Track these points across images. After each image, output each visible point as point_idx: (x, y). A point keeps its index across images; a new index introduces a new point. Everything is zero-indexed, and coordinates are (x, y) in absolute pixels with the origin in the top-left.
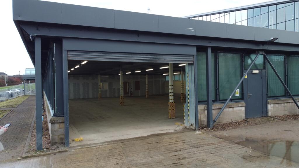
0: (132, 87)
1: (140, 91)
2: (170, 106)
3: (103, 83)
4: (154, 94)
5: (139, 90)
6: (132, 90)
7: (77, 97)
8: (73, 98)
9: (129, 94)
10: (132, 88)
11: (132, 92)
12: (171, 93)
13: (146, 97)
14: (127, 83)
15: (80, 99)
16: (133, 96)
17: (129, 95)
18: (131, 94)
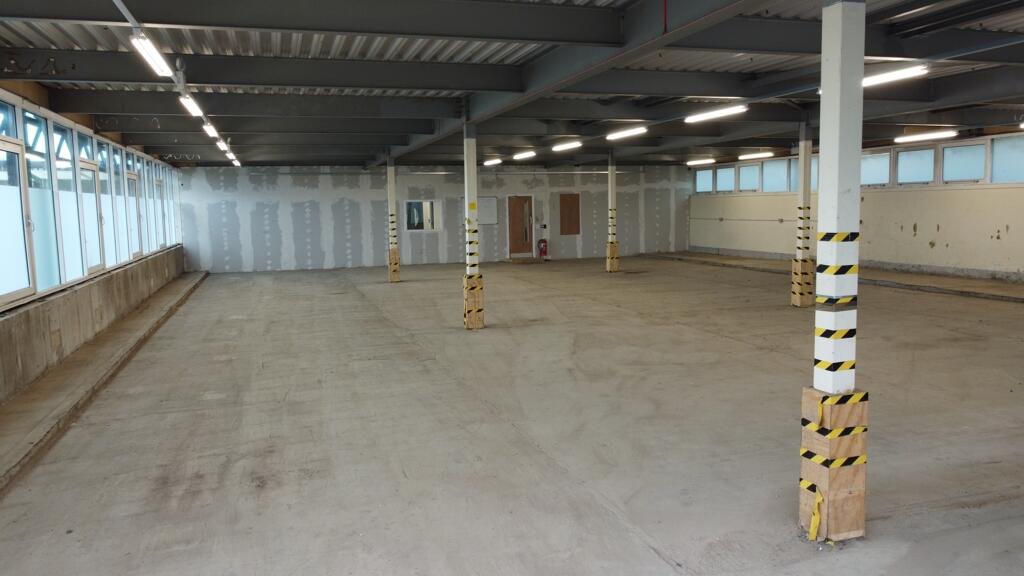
0: (546, 221)
1: (579, 238)
2: (823, 431)
3: (432, 204)
4: (642, 250)
5: (578, 233)
6: (546, 235)
7: (309, 262)
8: (293, 268)
9: (530, 250)
10: (545, 226)
11: (544, 241)
12: (831, 303)
13: (608, 269)
14: (526, 206)
15: (322, 271)
16: (549, 257)
17: (535, 254)
18: (543, 252)
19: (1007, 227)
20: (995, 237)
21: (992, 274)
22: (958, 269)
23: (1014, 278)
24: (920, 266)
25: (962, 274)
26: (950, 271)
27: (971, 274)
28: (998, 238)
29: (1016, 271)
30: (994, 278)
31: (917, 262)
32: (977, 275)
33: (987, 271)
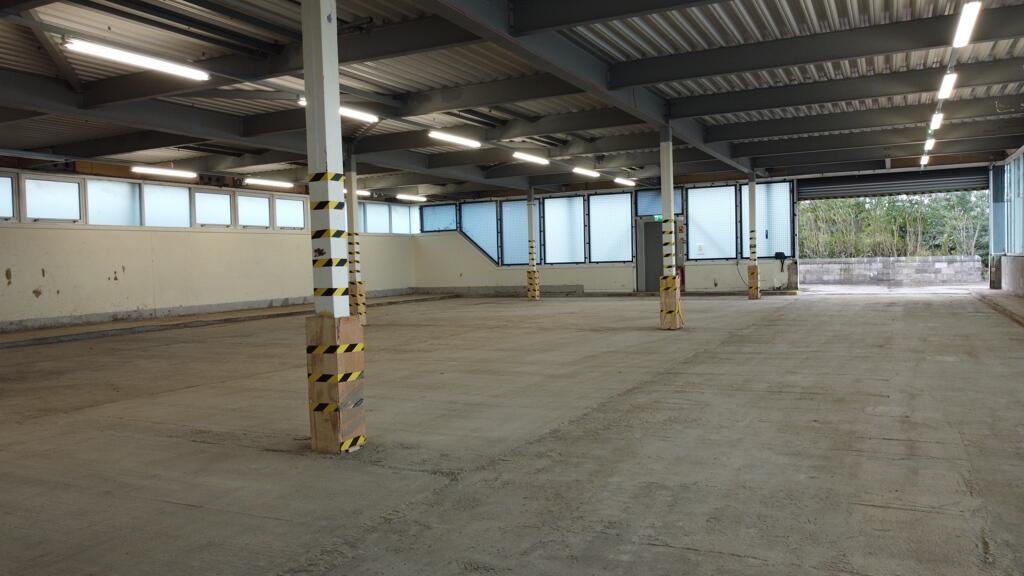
19: (123, 268)
20: (112, 279)
21: (113, 316)
22: (75, 317)
23: (134, 316)
24: (21, 321)
25: (80, 322)
26: (65, 321)
27: (92, 320)
28: (116, 279)
29: (135, 309)
30: (115, 319)
31: (16, 317)
32: (98, 319)
33: (107, 313)
